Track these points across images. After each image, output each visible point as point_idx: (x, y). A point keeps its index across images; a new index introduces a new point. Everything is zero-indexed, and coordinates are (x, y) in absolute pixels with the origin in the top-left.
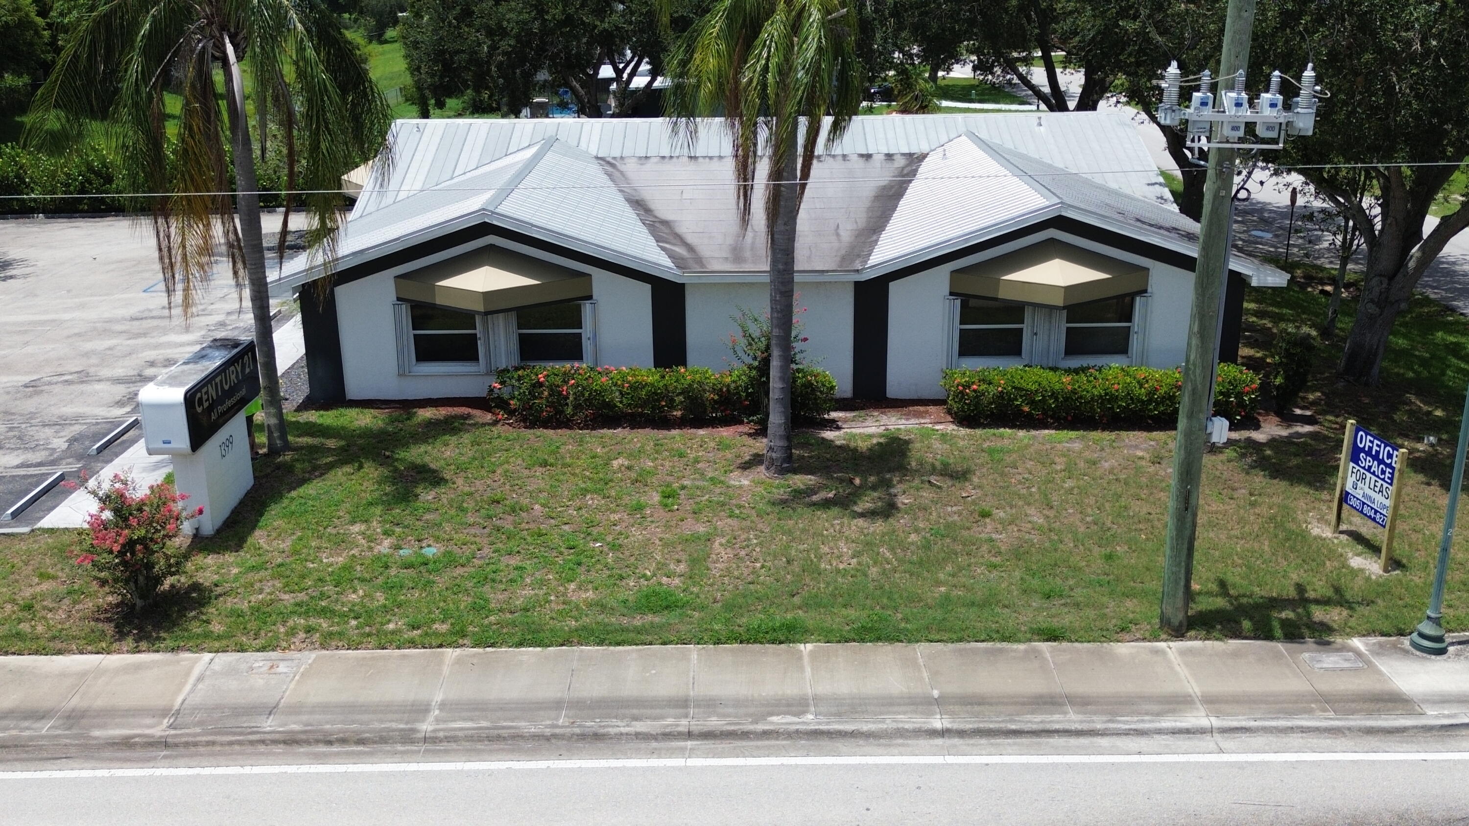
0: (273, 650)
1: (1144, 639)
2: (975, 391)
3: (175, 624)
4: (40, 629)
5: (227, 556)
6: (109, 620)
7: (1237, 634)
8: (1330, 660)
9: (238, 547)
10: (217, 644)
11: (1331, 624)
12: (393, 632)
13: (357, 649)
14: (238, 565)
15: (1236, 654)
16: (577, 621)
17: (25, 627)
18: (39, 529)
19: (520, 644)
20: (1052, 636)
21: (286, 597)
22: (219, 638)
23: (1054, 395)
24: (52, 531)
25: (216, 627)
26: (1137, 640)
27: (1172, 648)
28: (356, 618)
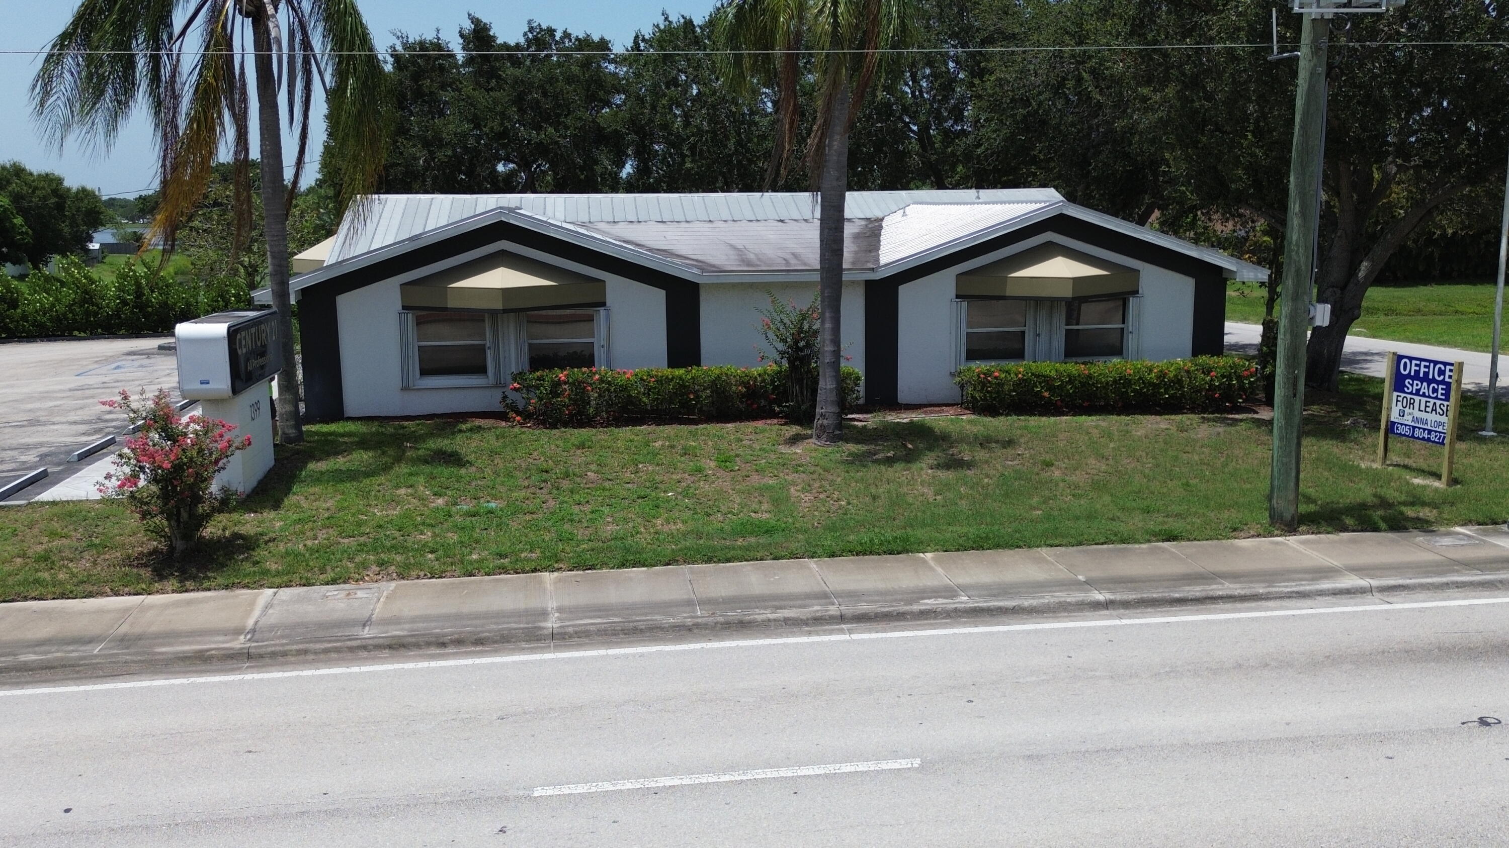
0: (345, 582)
1: (1259, 536)
2: (996, 378)
3: (223, 565)
5: (265, 514)
6: (144, 565)
8: (1443, 541)
9: (276, 507)
10: (277, 580)
12: (480, 562)
14: (281, 520)
15: (1352, 542)
17: (43, 575)
18: (37, 502)
22: (278, 574)
23: (1071, 381)
24: (52, 503)
27: (1290, 541)
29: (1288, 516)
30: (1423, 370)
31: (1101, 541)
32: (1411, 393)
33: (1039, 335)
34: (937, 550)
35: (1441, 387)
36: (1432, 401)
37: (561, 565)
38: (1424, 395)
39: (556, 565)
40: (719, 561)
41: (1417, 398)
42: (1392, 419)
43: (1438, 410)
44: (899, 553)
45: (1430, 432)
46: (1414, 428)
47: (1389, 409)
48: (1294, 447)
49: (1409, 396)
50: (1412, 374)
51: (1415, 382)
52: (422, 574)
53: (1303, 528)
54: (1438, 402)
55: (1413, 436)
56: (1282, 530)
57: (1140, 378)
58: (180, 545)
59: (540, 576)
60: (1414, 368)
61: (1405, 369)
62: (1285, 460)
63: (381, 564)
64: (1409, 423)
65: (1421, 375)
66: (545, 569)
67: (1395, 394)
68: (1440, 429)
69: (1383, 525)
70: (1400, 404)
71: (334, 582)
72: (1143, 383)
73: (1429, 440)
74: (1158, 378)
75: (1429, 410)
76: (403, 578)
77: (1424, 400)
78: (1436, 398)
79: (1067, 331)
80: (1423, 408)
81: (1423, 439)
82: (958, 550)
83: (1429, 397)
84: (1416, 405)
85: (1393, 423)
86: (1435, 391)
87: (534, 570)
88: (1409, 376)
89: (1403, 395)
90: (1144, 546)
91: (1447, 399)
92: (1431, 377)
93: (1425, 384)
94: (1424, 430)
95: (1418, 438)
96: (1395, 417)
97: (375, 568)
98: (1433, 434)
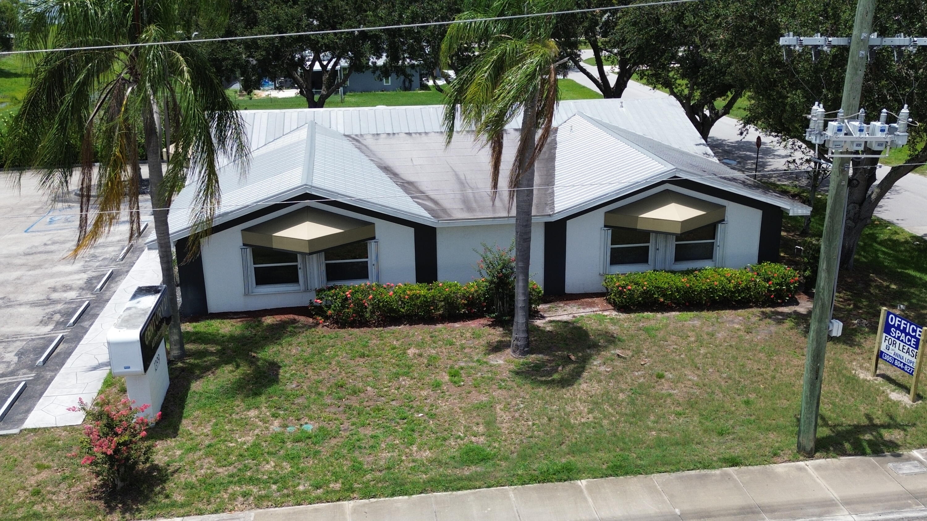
0: (223, 512)
1: (790, 461)
2: (629, 290)
3: (147, 498)
4: (50, 509)
5: (169, 441)
6: (99, 498)
7: (844, 453)
8: (906, 468)
9: (175, 433)
10: (182, 511)
11: (896, 441)
12: (305, 492)
13: (281, 506)
14: (180, 448)
15: (848, 467)
16: (426, 475)
17: (37, 508)
18: (25, 430)
19: (393, 495)
20: (734, 463)
21: (220, 470)
22: (182, 506)
23: (678, 290)
24: (35, 430)
25: (179, 498)
26: (785, 462)
27: (809, 465)
28: (275, 483)
29: (808, 448)
30: (902, 325)
31: (692, 468)
32: (894, 337)
33: (658, 249)
34: (589, 477)
35: (913, 339)
36: (907, 346)
37: (355, 495)
38: (902, 341)
39: (352, 495)
40: (453, 490)
41: (898, 342)
42: (882, 349)
43: (911, 353)
44: (565, 481)
45: (904, 365)
46: (895, 359)
47: (880, 343)
48: (814, 409)
49: (893, 339)
50: (896, 325)
51: (898, 331)
52: (270, 503)
53: (818, 454)
54: (911, 349)
55: (894, 364)
56: (805, 456)
57: (723, 287)
58: (120, 484)
59: (342, 505)
60: (897, 322)
61: (892, 321)
62: (808, 416)
63: (245, 495)
64: (892, 355)
65: (902, 328)
66: (345, 499)
67: (885, 335)
68: (911, 365)
69: (868, 450)
70: (887, 341)
71: (216, 512)
72: (725, 290)
73: (903, 369)
74: (734, 287)
75: (905, 351)
76: (258, 508)
77: (902, 344)
78: (910, 345)
79: (676, 245)
80: (901, 348)
81: (900, 367)
82: (602, 477)
83: (905, 343)
84: (897, 345)
85: (882, 352)
86: (909, 340)
87: (339, 500)
88: (893, 326)
89: (889, 337)
90: (717, 472)
91: (917, 348)
92: (907, 331)
93: (903, 334)
94: (901, 362)
95: (897, 366)
96: (883, 348)
97: (241, 499)
98: (906, 367)
